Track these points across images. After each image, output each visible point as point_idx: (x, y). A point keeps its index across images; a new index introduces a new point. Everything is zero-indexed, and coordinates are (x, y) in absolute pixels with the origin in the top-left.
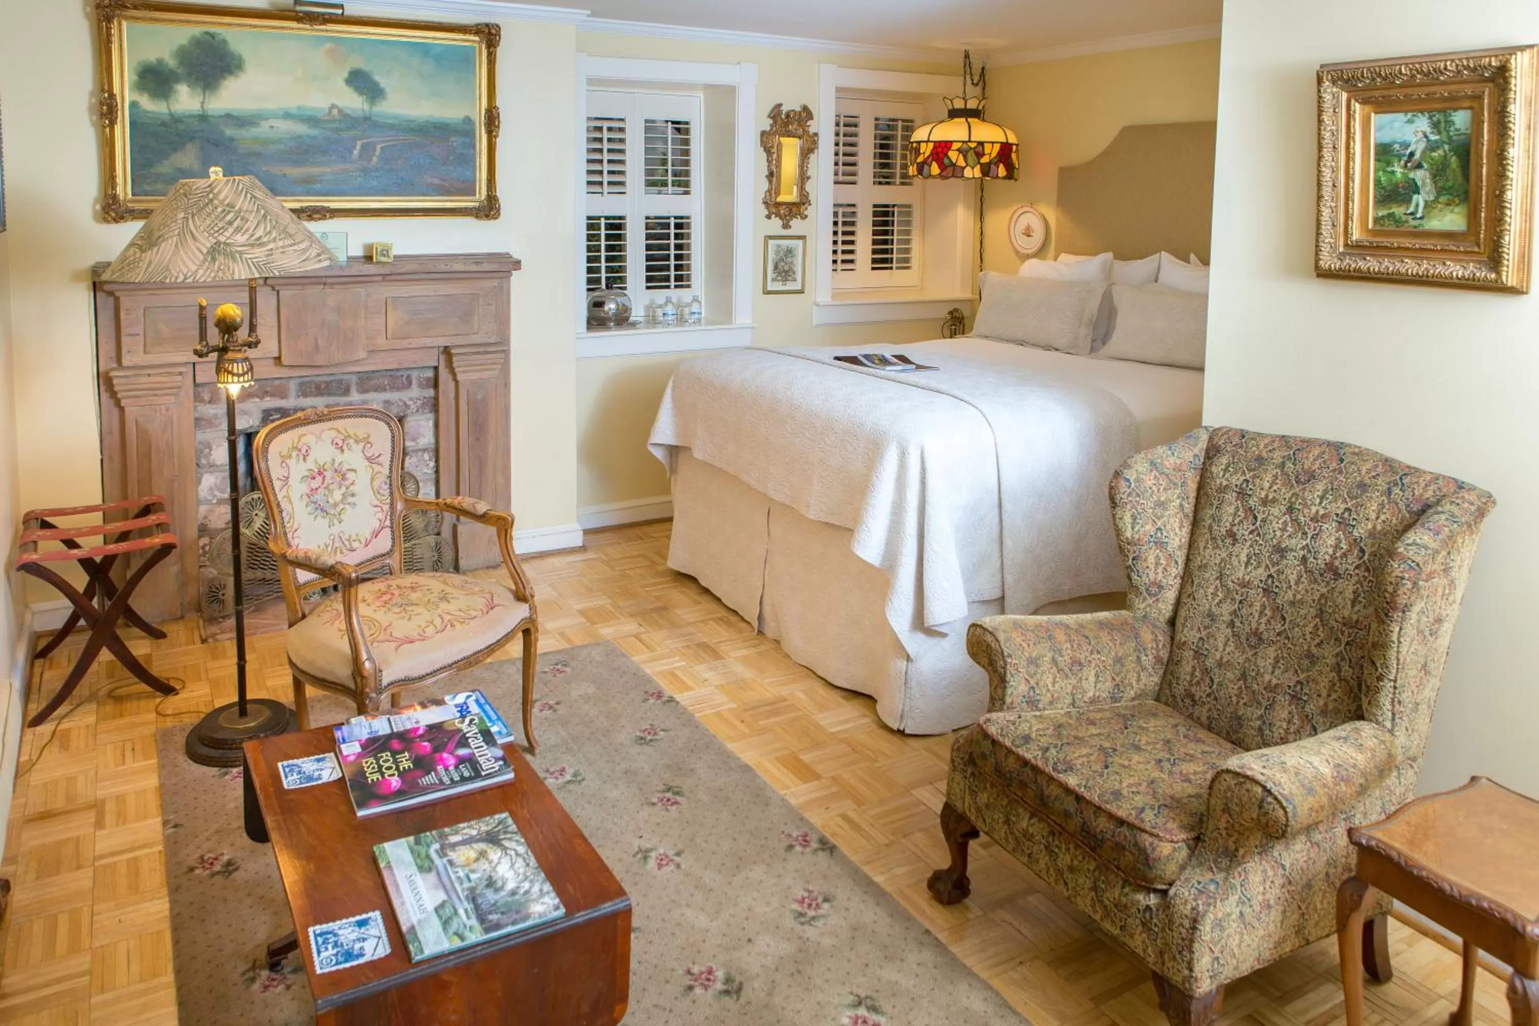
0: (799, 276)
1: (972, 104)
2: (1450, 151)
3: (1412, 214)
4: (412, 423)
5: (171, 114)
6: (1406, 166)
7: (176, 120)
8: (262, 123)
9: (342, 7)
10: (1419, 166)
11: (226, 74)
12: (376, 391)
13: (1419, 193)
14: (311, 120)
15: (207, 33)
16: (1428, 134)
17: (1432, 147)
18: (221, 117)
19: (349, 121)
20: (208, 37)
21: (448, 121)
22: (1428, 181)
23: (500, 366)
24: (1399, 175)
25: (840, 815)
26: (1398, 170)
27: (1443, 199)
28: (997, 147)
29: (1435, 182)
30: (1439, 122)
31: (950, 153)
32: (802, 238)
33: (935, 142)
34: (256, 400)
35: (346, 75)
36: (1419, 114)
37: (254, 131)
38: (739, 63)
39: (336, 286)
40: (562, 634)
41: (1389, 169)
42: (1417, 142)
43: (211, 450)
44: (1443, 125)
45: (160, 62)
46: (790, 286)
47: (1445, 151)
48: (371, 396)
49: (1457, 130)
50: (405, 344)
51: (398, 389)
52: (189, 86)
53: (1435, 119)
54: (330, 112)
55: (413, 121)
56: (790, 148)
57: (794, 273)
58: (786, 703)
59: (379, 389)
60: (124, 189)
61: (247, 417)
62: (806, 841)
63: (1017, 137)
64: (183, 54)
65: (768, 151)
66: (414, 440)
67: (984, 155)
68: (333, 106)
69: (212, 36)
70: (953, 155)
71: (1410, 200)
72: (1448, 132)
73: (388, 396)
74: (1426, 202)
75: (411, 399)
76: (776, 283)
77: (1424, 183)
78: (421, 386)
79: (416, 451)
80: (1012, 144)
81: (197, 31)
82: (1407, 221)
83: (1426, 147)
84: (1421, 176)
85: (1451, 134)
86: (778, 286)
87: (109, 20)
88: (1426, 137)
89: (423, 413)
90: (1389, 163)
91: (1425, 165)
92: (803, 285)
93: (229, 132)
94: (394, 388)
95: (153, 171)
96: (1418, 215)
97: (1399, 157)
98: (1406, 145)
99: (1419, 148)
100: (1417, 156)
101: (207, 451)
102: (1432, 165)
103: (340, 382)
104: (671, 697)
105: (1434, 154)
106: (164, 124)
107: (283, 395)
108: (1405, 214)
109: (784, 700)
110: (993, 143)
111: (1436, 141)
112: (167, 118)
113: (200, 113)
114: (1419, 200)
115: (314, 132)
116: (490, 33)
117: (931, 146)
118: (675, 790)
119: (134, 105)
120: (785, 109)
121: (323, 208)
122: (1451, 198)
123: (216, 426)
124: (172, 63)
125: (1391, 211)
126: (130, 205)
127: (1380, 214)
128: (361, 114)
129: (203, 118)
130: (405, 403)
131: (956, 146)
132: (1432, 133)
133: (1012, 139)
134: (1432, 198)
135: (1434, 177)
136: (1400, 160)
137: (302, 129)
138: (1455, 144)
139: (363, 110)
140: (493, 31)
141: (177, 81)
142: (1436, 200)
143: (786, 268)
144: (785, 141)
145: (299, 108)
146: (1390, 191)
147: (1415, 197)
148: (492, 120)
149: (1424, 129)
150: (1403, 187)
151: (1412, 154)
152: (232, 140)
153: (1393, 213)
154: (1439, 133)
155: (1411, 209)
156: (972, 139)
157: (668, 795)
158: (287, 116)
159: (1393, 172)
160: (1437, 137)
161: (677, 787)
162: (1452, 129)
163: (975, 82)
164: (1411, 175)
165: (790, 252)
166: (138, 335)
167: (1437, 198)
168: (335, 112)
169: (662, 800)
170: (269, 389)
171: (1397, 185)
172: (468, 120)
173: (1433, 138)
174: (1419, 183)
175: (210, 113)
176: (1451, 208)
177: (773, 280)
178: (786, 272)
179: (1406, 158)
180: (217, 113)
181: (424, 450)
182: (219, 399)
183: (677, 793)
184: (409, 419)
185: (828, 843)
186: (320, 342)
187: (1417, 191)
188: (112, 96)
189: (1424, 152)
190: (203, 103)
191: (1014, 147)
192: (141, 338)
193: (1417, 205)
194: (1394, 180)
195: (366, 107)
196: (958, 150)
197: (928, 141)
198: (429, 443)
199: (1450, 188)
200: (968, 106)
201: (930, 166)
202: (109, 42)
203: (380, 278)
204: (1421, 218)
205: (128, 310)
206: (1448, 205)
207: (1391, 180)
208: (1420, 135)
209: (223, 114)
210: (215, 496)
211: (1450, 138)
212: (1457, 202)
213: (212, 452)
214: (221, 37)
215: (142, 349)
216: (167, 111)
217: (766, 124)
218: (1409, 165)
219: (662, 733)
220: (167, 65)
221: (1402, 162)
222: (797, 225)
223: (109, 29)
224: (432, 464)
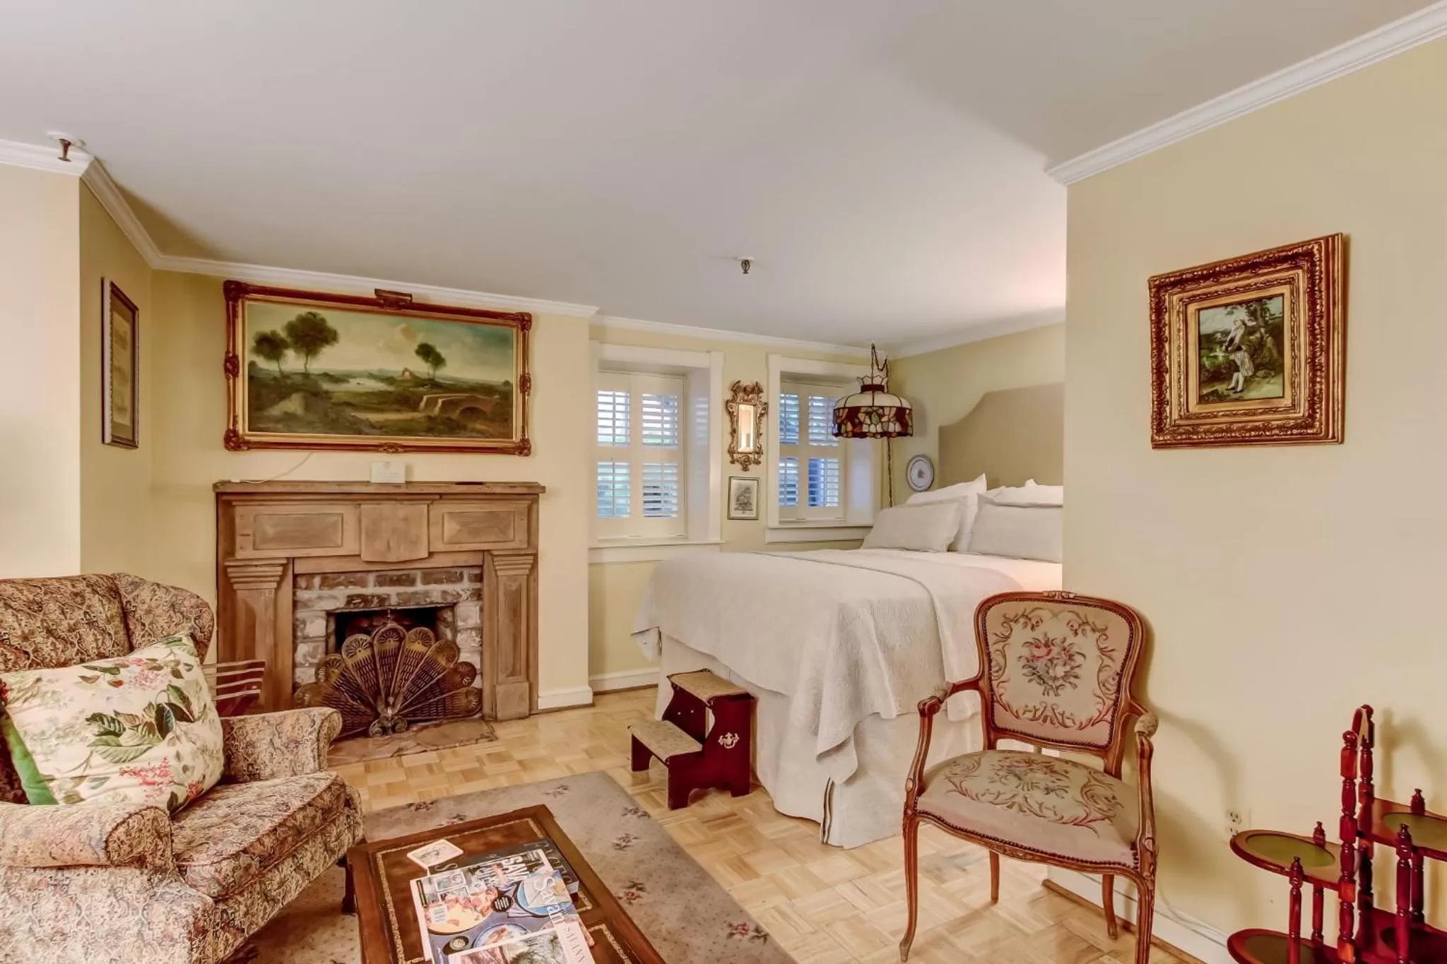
0: (754, 507)
1: (877, 381)
2: (1266, 332)
3: (1233, 389)
4: (462, 608)
5: (281, 372)
6: (1227, 349)
7: (285, 376)
8: (351, 380)
9: (411, 296)
10: (1239, 349)
11: (324, 344)
12: (435, 583)
13: (1238, 371)
14: (390, 380)
15: (310, 313)
16: (1246, 322)
17: (1250, 331)
18: (320, 375)
19: (419, 382)
20: (311, 316)
21: (492, 384)
22: (1247, 360)
23: (529, 566)
24: (1221, 359)
25: (773, 908)
26: (1220, 354)
27: (1261, 373)
28: (894, 411)
29: (1253, 361)
30: (1255, 310)
31: (860, 415)
32: (756, 479)
33: (849, 408)
34: (342, 587)
35: (416, 347)
36: (1238, 306)
37: (343, 387)
38: (708, 352)
39: (405, 502)
40: (568, 767)
41: (1211, 355)
42: (1237, 329)
43: (305, 625)
44: (1259, 313)
45: (274, 333)
46: (747, 514)
47: (1261, 334)
48: (432, 587)
49: (1271, 315)
50: (457, 548)
51: (453, 582)
52: (296, 352)
53: (1252, 308)
54: (404, 372)
55: (466, 382)
56: (746, 413)
57: (751, 504)
58: (737, 817)
59: (438, 581)
60: (242, 428)
61: (335, 601)
62: (744, 929)
63: (911, 404)
64: (291, 328)
65: (731, 414)
66: (464, 621)
67: (884, 415)
68: (406, 370)
69: (314, 315)
70: (861, 416)
71: (1231, 378)
72: (1264, 317)
73: (445, 587)
74: (1245, 377)
75: (463, 590)
76: (737, 511)
77: (1243, 362)
78: (470, 580)
79: (467, 629)
80: (905, 409)
81: (303, 311)
82: (1229, 395)
83: (1245, 332)
84: (1241, 357)
85: (1267, 319)
86: (739, 514)
87: (235, 300)
88: (1244, 324)
89: (471, 601)
90: (1211, 350)
91: (1244, 348)
92: (757, 515)
93: (326, 386)
94: (450, 581)
95: (266, 413)
96: (1239, 389)
97: (1221, 343)
98: (1226, 333)
99: (1238, 334)
100: (1237, 340)
101: (302, 626)
102: (1249, 346)
103: (408, 575)
104: (645, 812)
105: (1252, 337)
106: (275, 379)
107: (363, 584)
108: (1227, 390)
109: (735, 815)
110: (891, 407)
111: (1253, 327)
112: (278, 375)
113: (304, 371)
114: (1239, 377)
115: (391, 389)
116: (524, 320)
117: (847, 410)
118: (640, 886)
119: (252, 364)
120: (741, 384)
121: (396, 444)
122: (1267, 371)
123: (310, 607)
124: (283, 334)
125: (1215, 388)
126: (246, 438)
127: (1205, 392)
128: (427, 377)
129: (306, 375)
130: (458, 594)
131: (863, 410)
132: (1250, 320)
133: (906, 404)
134: (1250, 374)
135: (1252, 357)
136: (1221, 346)
137: (382, 386)
138: (1271, 327)
139: (428, 374)
140: (526, 318)
141: (286, 346)
142: (1254, 375)
143: (746, 501)
144: (743, 407)
145: (380, 370)
146: (1214, 371)
147: (1235, 375)
148: (525, 383)
149: (1241, 318)
150: (1225, 368)
151: (1232, 340)
152: (327, 392)
153: (1216, 390)
154: (1256, 319)
155: (1233, 385)
156: (875, 404)
157: (634, 890)
158: (371, 376)
159: (1216, 357)
160: (1254, 323)
161: (641, 884)
162: (1268, 315)
163: (880, 367)
164: (1232, 357)
165: (748, 490)
166: (248, 535)
167: (1255, 373)
168: (407, 374)
169: (627, 895)
170: (352, 580)
171: (1219, 367)
172: (507, 383)
173: (1250, 324)
174: (1239, 363)
175: (311, 372)
176: (1268, 380)
177: (736, 509)
178: (746, 504)
179: (1226, 344)
180: (317, 372)
181: (472, 629)
182: (313, 587)
183: (640, 889)
184: (460, 605)
185: (762, 931)
186: (392, 544)
187: (1237, 369)
188: (235, 357)
189: (1243, 336)
190: (306, 364)
191: (908, 411)
192: (251, 538)
193: (1237, 382)
194: (1217, 362)
195: (431, 372)
196: (865, 413)
197: (844, 408)
198: (477, 623)
199: (1267, 363)
200: (874, 383)
201: (846, 425)
202: (235, 316)
203: (437, 497)
204: (1241, 391)
205: (242, 516)
206: (1264, 377)
207: (1214, 363)
208: (1239, 323)
209: (321, 372)
210: (307, 661)
211: (1266, 322)
212: (1273, 374)
213: (307, 627)
214: (321, 316)
215: (251, 547)
216: (277, 369)
217: (729, 396)
218: (1230, 349)
219: (634, 841)
220: (279, 335)
221: (1224, 348)
222: (754, 470)
223: (234, 308)
224: (478, 639)
